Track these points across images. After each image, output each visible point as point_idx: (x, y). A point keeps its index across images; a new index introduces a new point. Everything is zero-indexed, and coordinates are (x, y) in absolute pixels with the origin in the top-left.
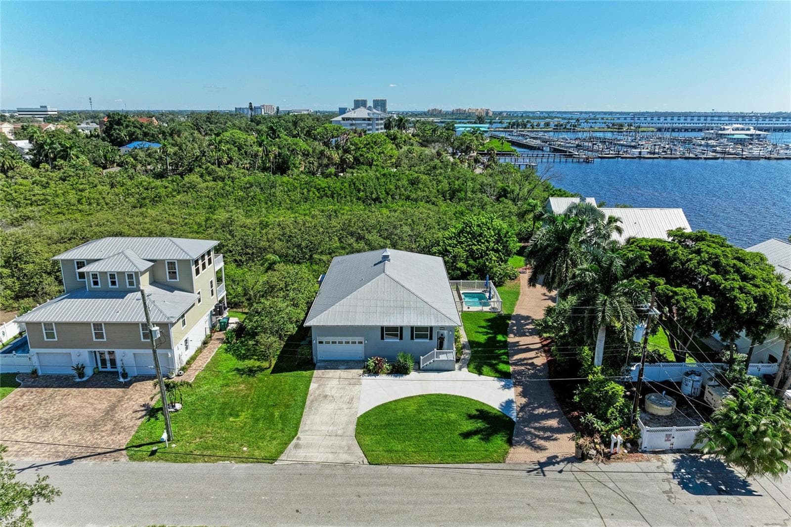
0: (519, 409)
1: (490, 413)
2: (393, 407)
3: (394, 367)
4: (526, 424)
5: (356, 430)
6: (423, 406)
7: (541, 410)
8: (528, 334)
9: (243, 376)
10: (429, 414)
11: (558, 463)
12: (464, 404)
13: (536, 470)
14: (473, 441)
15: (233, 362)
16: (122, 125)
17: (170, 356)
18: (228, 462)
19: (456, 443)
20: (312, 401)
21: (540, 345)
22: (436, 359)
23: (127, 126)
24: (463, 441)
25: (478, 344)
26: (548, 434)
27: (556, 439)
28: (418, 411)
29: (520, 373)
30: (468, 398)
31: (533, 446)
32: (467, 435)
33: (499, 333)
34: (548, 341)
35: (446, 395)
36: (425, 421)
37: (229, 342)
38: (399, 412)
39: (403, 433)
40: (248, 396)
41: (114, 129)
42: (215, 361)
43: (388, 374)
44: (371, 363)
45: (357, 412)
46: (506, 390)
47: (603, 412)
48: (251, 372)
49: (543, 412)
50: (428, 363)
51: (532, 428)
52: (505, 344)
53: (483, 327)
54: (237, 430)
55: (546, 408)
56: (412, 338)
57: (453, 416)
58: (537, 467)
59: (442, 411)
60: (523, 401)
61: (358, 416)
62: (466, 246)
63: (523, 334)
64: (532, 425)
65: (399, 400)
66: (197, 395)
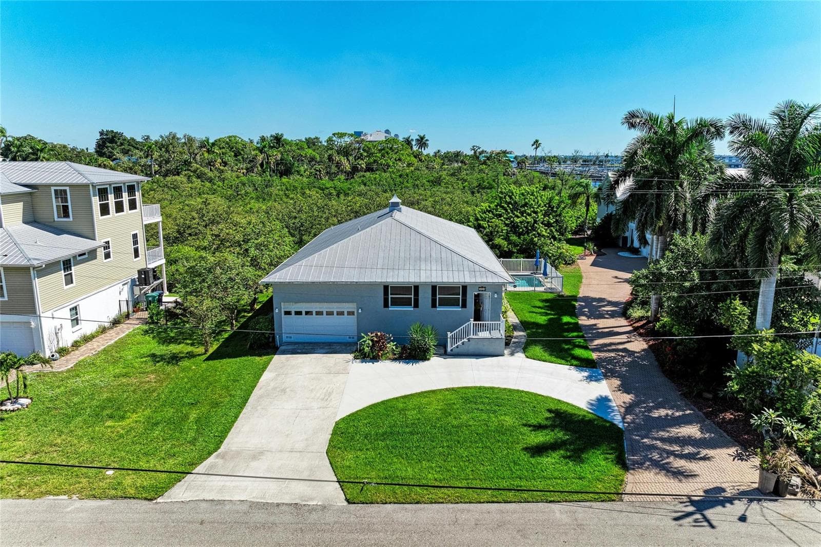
0: (623, 410)
1: (575, 414)
2: (401, 405)
3: (404, 348)
4: (643, 432)
5: (331, 441)
6: (454, 403)
7: (663, 412)
8: (607, 316)
9: (158, 364)
10: (464, 417)
11: (730, 501)
12: (525, 402)
13: (689, 514)
14: (550, 460)
15: (152, 346)
16: (116, 143)
17: (33, 325)
18: (66, 497)
19: (519, 465)
20: (261, 397)
21: (630, 328)
22: (472, 336)
23: (122, 144)
24: (533, 460)
25: (537, 325)
26: (689, 450)
27: (705, 458)
28: (446, 413)
29: (609, 361)
30: (531, 393)
31: (668, 471)
32: (538, 450)
33: (565, 314)
34: (642, 323)
35: (492, 388)
36: (456, 427)
37: (153, 323)
38: (412, 414)
39: (417, 447)
40: (154, 391)
41: (107, 147)
42: (121, 345)
43: (395, 360)
44: (367, 340)
45: (335, 414)
46: (594, 383)
47: (793, 407)
48: (174, 359)
49: (667, 415)
50: (460, 343)
51: (656, 439)
52: (577, 327)
53: (539, 307)
54: (110, 439)
55: (671, 408)
56: (434, 305)
57: (509, 421)
58: (691, 509)
59: (488, 411)
60: (628, 398)
61: (338, 419)
62: (507, 219)
63: (601, 316)
64: (655, 434)
65: (411, 395)
66: (66, 387)
